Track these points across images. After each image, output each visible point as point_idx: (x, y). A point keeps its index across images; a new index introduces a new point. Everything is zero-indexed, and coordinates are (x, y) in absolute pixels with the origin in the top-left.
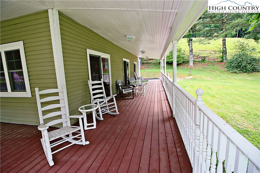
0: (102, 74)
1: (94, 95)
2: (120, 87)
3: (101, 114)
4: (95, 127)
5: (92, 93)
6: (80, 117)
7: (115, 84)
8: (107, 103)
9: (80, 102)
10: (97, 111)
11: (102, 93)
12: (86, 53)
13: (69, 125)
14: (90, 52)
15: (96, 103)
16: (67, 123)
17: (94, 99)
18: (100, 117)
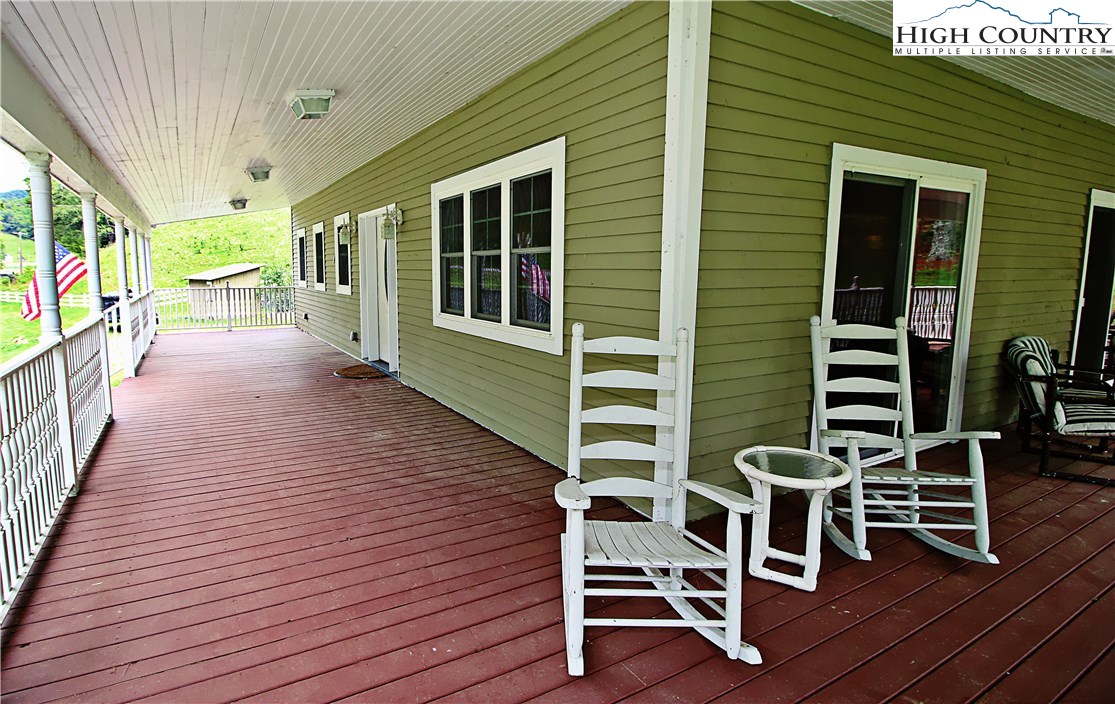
0: (910, 287)
1: (834, 399)
2: (1039, 389)
3: (861, 526)
4: (808, 582)
5: (824, 385)
6: (736, 507)
7: (994, 361)
8: (913, 465)
9: (750, 421)
10: (840, 498)
11: (888, 400)
12: (828, 167)
13: (679, 520)
14: (850, 159)
15: (840, 452)
16: (669, 509)
17: (835, 425)
18: (850, 536)
